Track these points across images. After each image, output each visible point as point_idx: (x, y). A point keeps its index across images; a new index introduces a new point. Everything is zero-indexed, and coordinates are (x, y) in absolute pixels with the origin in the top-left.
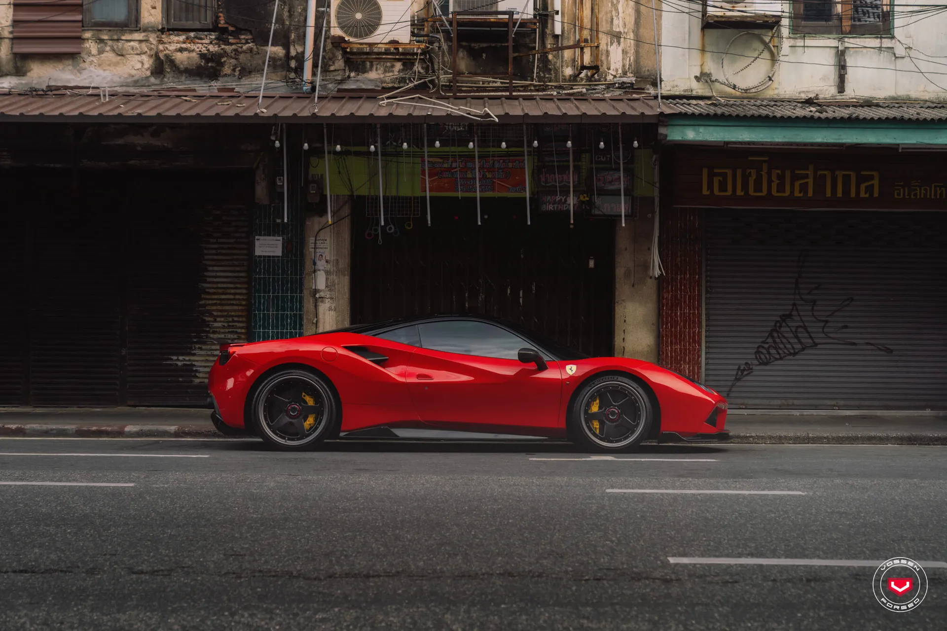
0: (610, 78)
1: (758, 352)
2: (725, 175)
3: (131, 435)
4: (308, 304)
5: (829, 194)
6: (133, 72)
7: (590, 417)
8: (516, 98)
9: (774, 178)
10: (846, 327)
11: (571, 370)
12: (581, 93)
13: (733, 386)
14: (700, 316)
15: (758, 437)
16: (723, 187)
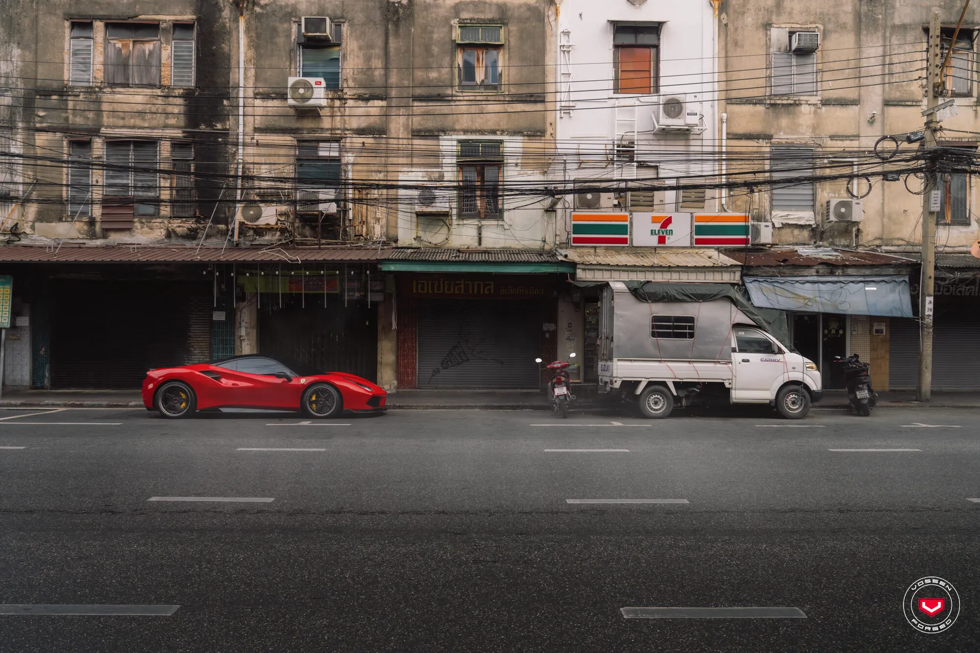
0: (375, 239)
1: (442, 364)
2: (423, 284)
3: (132, 407)
4: (237, 342)
5: (471, 292)
6: (157, 237)
7: (311, 403)
8: (322, 249)
9: (446, 285)
10: (482, 352)
11: (303, 381)
12: (361, 246)
13: (431, 379)
14: (415, 347)
15: (418, 406)
16: (423, 289)
